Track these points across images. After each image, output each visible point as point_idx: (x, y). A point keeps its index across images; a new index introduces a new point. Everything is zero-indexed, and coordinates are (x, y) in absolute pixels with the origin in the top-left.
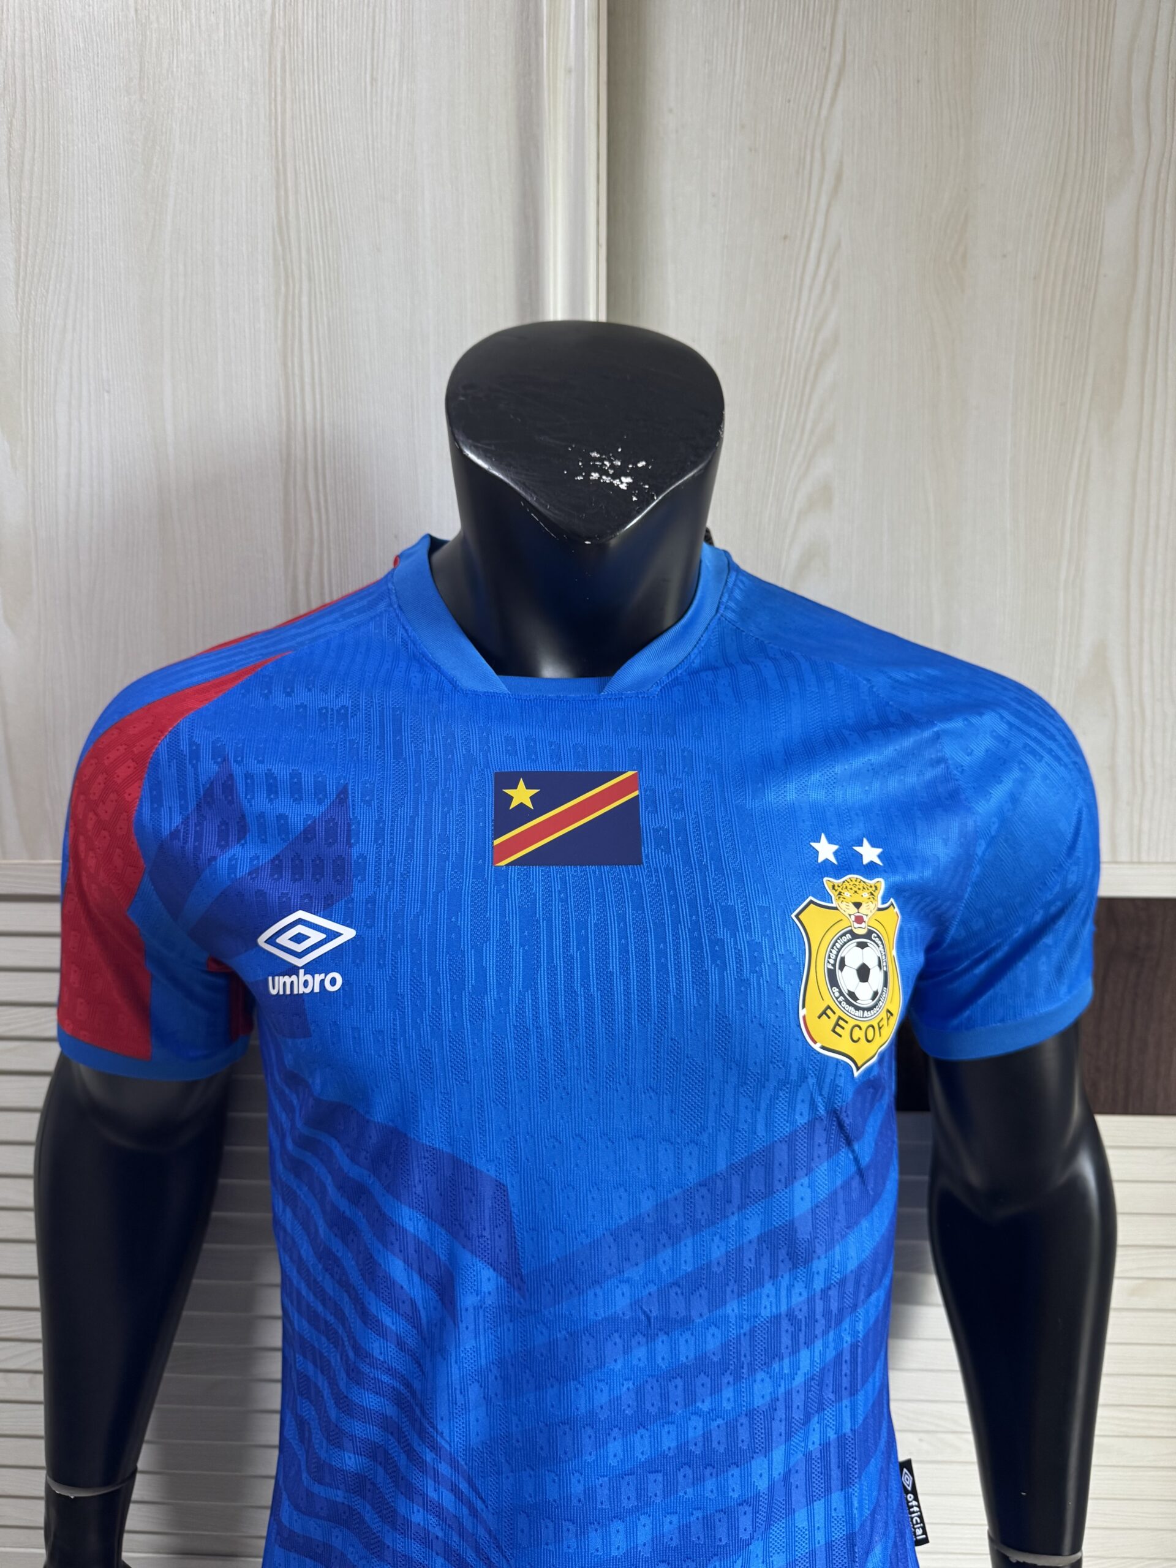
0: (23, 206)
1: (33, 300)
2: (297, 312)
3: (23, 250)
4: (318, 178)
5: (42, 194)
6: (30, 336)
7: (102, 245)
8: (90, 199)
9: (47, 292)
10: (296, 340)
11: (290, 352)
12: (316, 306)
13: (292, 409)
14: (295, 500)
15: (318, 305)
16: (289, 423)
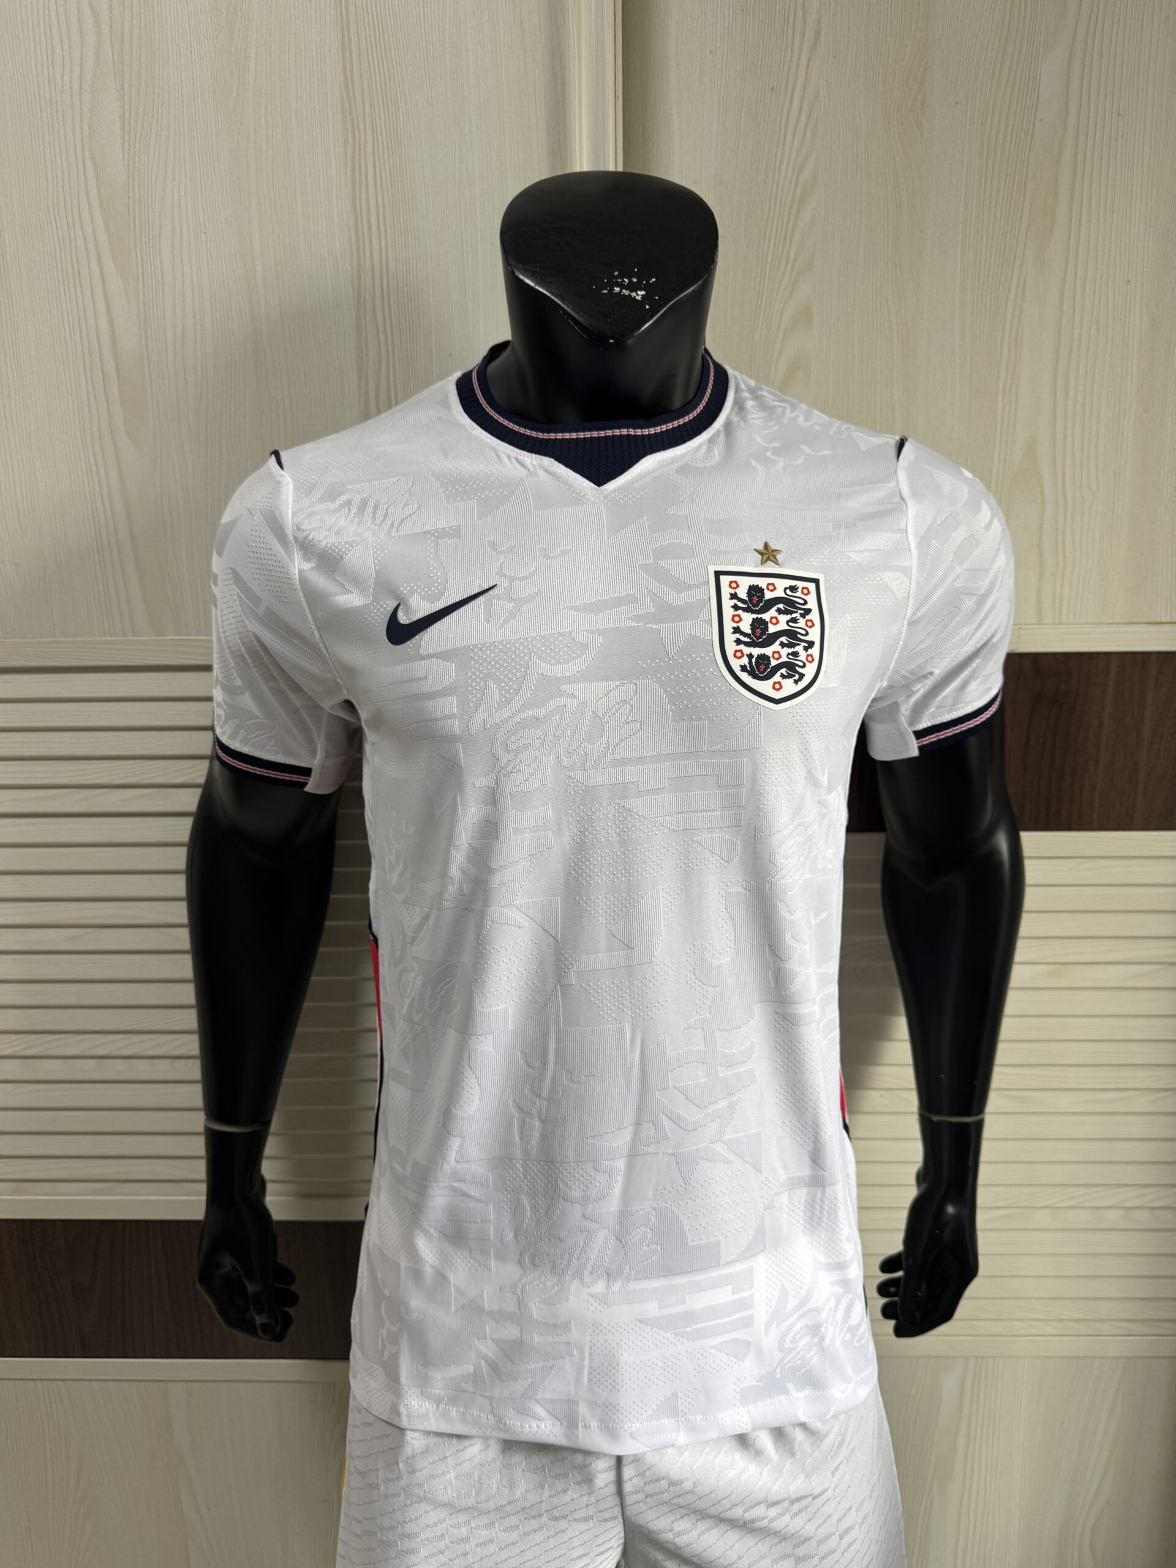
0: (125, 68)
1: (137, 152)
2: (363, 161)
3: (127, 107)
4: (378, 40)
5: (141, 56)
6: (136, 185)
7: (194, 102)
8: (182, 61)
9: (149, 145)
10: (364, 186)
11: (358, 196)
12: (379, 155)
13: (362, 246)
14: (365, 325)
15: (381, 155)
16: (359, 258)
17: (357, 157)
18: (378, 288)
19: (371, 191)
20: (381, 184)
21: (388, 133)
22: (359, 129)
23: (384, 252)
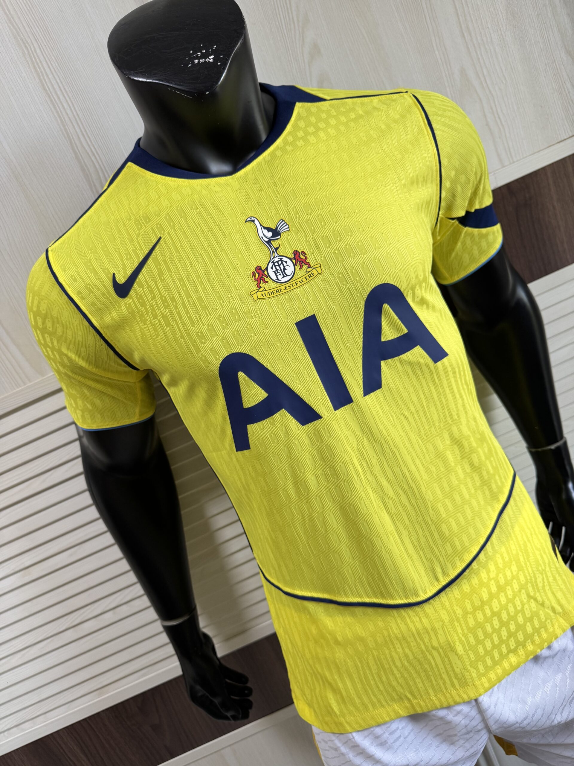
10: (45, 75)
11: (44, 82)
12: (45, 53)
13: (59, 110)
14: (80, 154)
15: (47, 53)
16: (60, 117)
17: (33, 59)
18: (78, 131)
19: (51, 76)
20: (54, 69)
21: (45, 38)
22: (27, 42)
23: (72, 108)
